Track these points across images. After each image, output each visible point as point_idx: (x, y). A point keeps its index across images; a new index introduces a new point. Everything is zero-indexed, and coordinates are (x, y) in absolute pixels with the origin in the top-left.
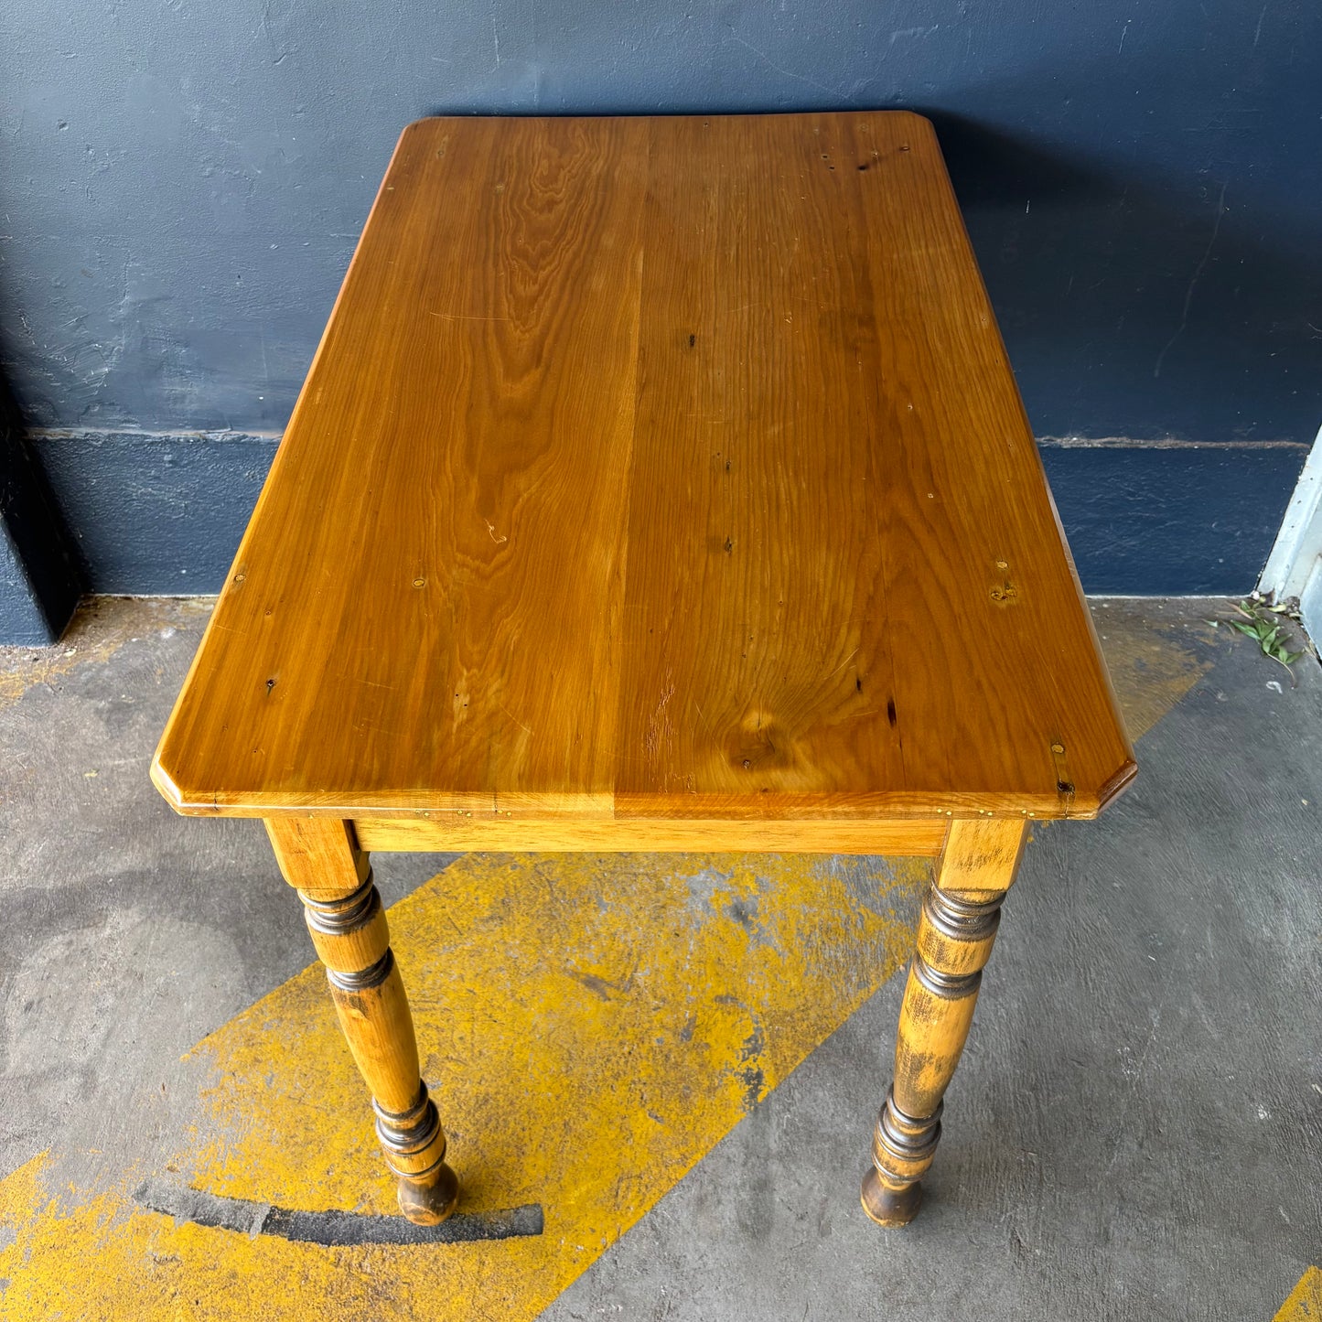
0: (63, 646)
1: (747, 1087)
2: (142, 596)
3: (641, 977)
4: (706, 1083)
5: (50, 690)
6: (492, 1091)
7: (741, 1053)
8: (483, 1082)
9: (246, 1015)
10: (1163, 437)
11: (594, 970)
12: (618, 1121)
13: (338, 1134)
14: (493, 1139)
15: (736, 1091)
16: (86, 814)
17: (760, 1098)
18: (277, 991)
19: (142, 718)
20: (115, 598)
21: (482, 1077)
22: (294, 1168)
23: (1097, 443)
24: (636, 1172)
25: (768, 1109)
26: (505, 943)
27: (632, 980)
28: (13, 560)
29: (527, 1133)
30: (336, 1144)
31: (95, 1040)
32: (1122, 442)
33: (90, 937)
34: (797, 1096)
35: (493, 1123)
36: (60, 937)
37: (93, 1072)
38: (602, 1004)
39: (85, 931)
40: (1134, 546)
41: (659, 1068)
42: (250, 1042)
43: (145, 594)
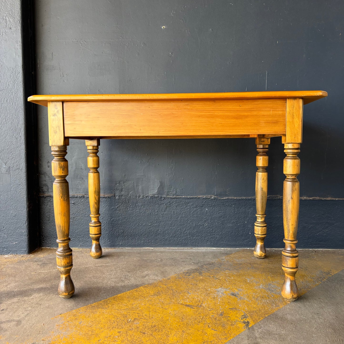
0: (31, 255)
1: (245, 324)
2: (55, 248)
3: (204, 305)
4: (230, 323)
5: (25, 261)
6: (157, 324)
7: (241, 318)
8: (153, 323)
9: (74, 311)
10: (328, 197)
11: (188, 304)
12: (201, 331)
13: (103, 333)
14: (158, 334)
15: (242, 326)
16: (30, 279)
17: (250, 326)
18: (85, 307)
19: (51, 265)
20: (47, 248)
21: (153, 322)
22: (87, 340)
23: (311, 198)
24: (209, 341)
25: (253, 329)
26: (159, 299)
27: (201, 306)
28: (27, 224)
29: (170, 333)
30: (102, 335)
31: (23, 316)
32: (318, 198)
33: (26, 298)
34: (262, 326)
35: (158, 331)
36: (17, 298)
37: (21, 321)
38: (192, 309)
39: (24, 297)
40: (327, 232)
41: (213, 321)
42: (74, 315)
43: (56, 248)
